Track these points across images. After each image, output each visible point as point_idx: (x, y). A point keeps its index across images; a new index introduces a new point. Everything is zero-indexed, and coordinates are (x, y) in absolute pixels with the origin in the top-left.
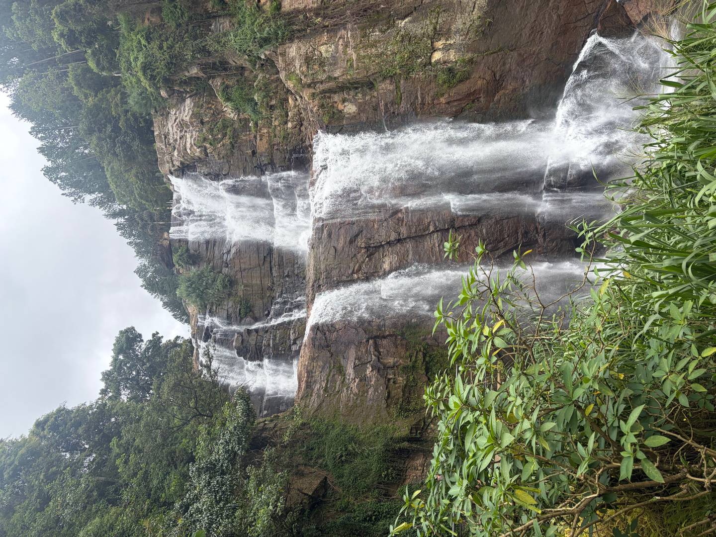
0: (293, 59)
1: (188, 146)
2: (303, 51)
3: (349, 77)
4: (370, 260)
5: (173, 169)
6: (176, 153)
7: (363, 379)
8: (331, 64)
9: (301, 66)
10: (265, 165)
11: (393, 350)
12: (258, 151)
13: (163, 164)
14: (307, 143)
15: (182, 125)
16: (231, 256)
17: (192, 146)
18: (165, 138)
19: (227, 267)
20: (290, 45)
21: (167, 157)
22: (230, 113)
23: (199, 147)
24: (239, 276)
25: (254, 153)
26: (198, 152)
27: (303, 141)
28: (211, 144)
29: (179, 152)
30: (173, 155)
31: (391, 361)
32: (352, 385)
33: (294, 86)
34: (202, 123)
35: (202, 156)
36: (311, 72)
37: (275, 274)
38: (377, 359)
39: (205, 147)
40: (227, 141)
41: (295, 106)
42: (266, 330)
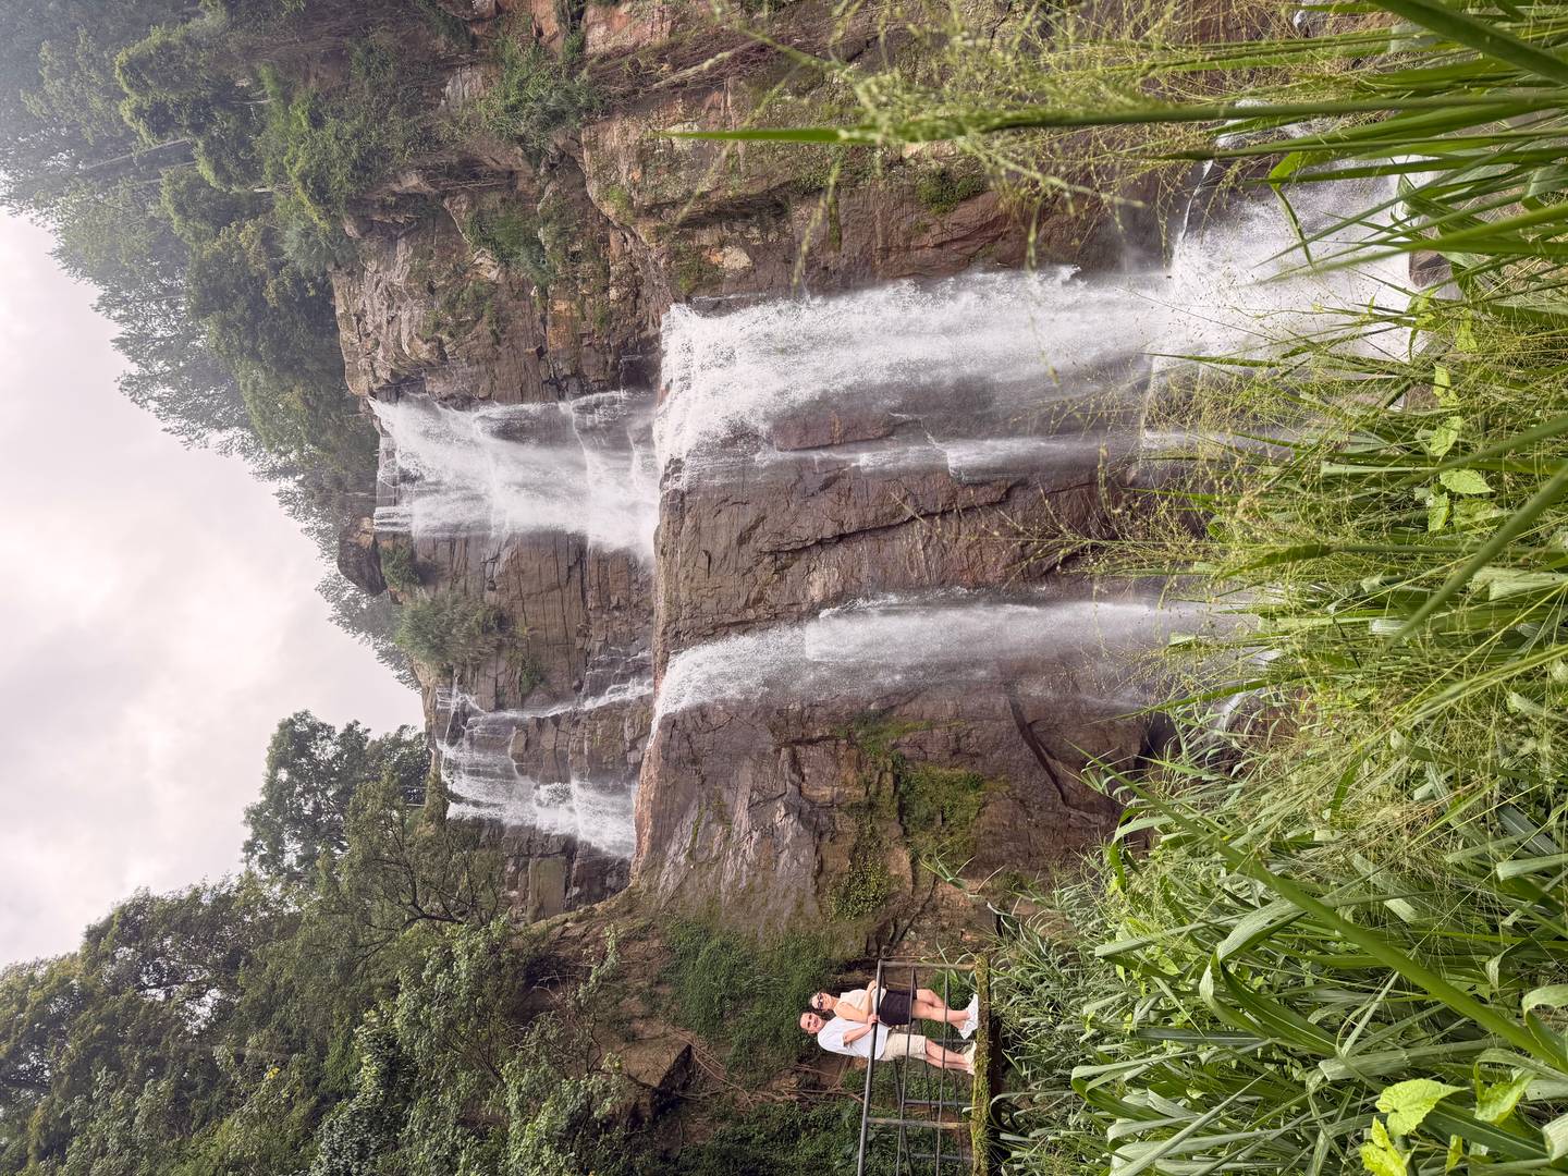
0: (614, 156)
1: (405, 338)
2: (633, 137)
3: (730, 193)
4: (782, 579)
5: (375, 386)
6: (380, 353)
7: (770, 833)
8: (691, 166)
9: (629, 171)
10: (565, 377)
11: (830, 769)
12: (550, 349)
13: (355, 375)
14: (651, 331)
15: (392, 296)
16: (500, 567)
17: (412, 339)
18: (359, 320)
19: (493, 589)
20: (606, 125)
21: (363, 362)
22: (488, 268)
23: (426, 342)
24: (518, 608)
25: (541, 352)
26: (424, 352)
27: (641, 327)
28: (451, 335)
29: (386, 351)
30: (374, 359)
31: (825, 792)
32: (745, 846)
33: (618, 213)
34: (432, 290)
35: (434, 359)
36: (651, 183)
37: (591, 604)
38: (796, 790)
39: (440, 341)
40: (483, 328)
41: (623, 254)
42: (574, 720)
